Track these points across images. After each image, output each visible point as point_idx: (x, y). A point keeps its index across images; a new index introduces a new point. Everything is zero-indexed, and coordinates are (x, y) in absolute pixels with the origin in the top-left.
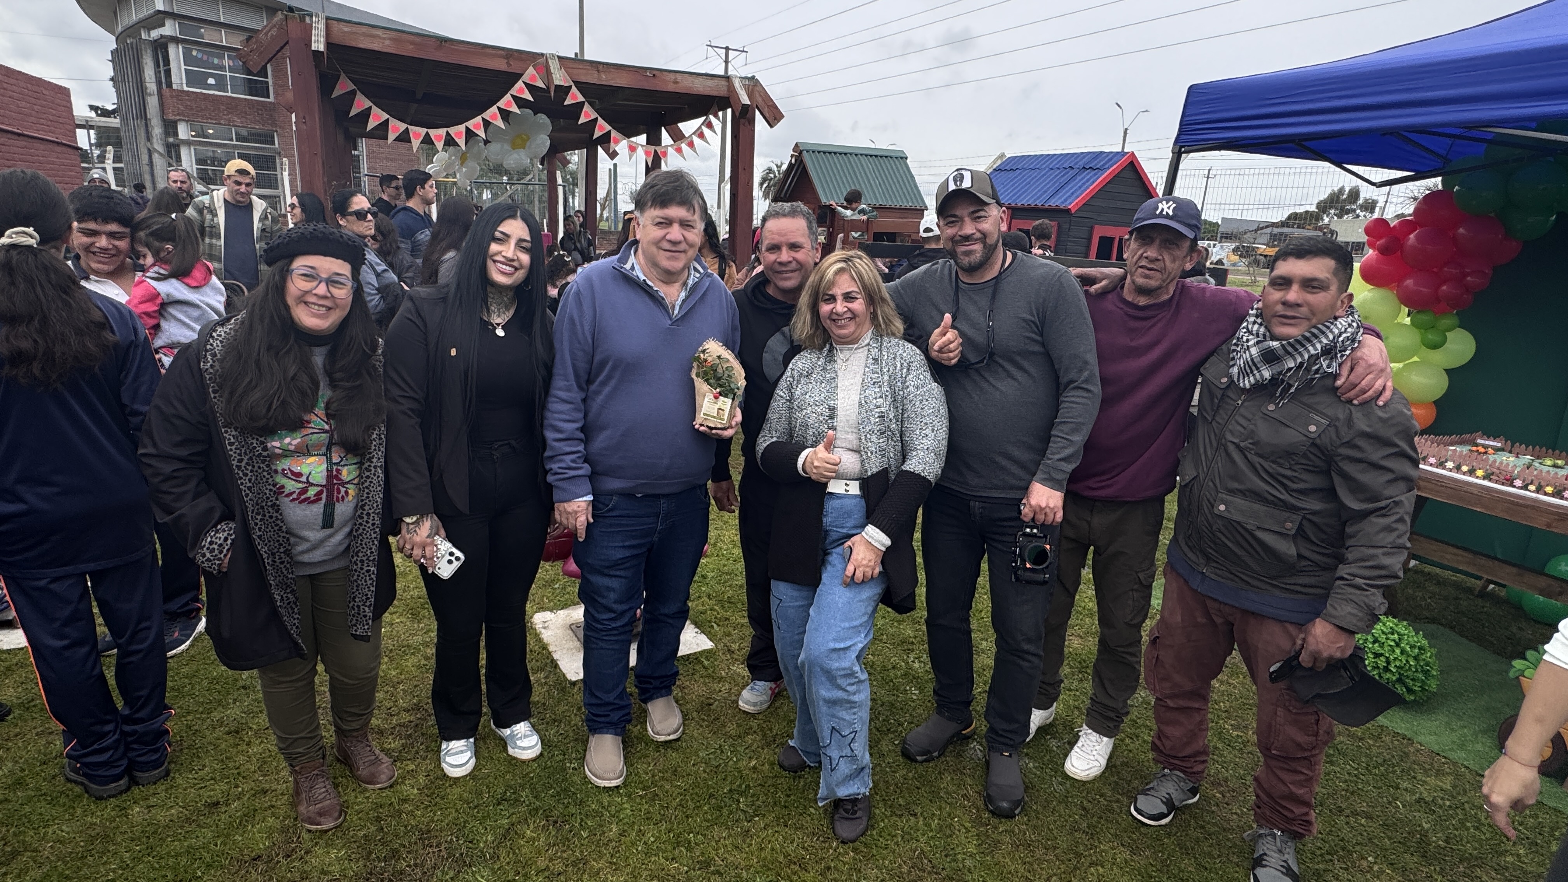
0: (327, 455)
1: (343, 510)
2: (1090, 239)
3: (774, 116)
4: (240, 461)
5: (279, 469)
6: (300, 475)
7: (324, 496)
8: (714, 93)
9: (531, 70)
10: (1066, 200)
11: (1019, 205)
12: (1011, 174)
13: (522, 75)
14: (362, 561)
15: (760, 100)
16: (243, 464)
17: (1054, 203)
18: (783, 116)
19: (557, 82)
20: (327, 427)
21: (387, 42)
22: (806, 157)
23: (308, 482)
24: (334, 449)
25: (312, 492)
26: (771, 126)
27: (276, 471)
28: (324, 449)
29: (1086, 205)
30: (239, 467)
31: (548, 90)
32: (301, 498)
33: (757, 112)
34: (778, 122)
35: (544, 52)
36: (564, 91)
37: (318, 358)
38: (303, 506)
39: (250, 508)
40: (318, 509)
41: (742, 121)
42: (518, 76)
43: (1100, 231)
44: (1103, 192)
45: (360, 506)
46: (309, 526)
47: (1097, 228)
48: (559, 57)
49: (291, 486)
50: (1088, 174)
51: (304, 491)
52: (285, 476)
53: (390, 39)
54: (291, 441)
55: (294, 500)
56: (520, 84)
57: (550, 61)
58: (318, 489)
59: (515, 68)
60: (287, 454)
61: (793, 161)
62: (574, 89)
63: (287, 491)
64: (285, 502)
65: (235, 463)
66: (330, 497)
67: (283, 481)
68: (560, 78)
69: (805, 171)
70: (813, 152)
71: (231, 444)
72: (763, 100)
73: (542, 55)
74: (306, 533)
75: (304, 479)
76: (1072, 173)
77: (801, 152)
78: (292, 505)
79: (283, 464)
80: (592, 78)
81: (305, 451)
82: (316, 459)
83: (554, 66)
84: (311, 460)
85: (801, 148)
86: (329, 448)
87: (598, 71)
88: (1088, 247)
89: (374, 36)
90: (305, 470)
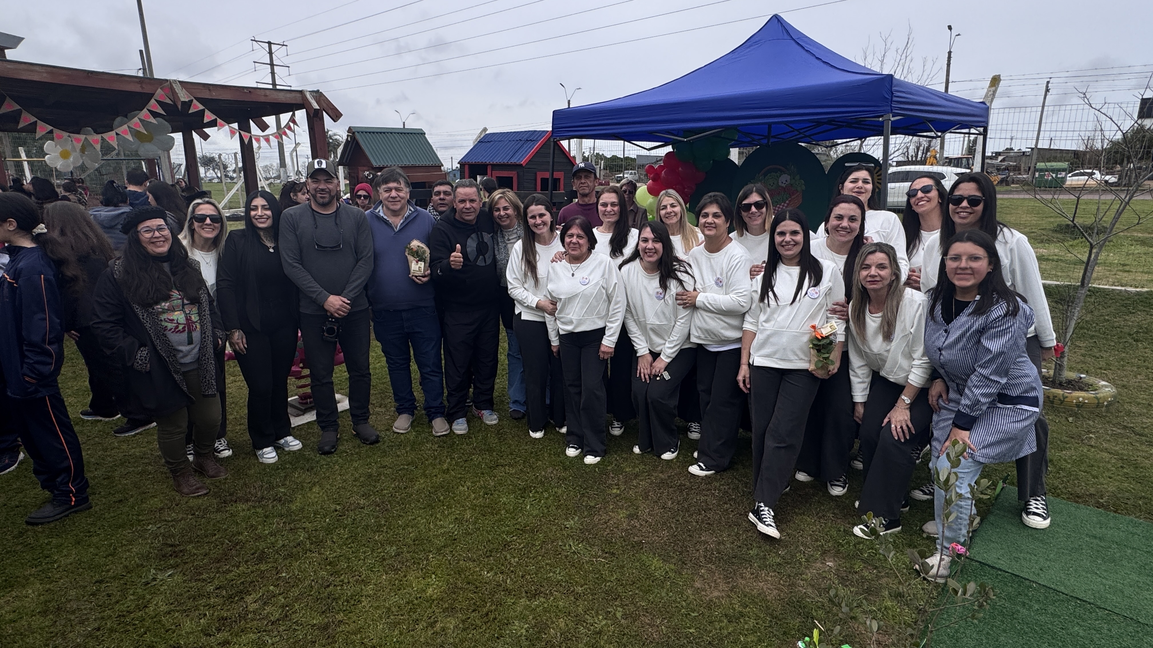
0: (183, 310)
1: (196, 335)
2: (536, 180)
3: (336, 115)
4: (143, 316)
5: (163, 319)
6: (173, 320)
7: (186, 329)
8: (293, 102)
9: (159, 91)
10: (519, 159)
11: (495, 163)
12: (488, 144)
13: (154, 94)
14: (208, 358)
15: (325, 105)
16: (145, 317)
17: (513, 161)
18: (342, 115)
19: (183, 100)
20: (180, 297)
21: (45, 75)
22: (358, 136)
23: (177, 323)
24: (185, 307)
25: (181, 327)
26: (335, 121)
27: (161, 320)
28: (181, 308)
29: (530, 161)
30: (143, 319)
31: (175, 105)
32: (176, 330)
33: (324, 113)
34: (339, 118)
35: (168, 78)
36: (189, 104)
37: (166, 266)
38: (178, 334)
39: (153, 336)
40: (185, 335)
41: (315, 119)
42: (151, 96)
43: (540, 176)
44: (537, 154)
45: (203, 332)
46: (181, 344)
47: (538, 173)
48: (179, 82)
49: (170, 325)
50: (530, 144)
51: (177, 327)
52: (166, 321)
53: (46, 73)
54: (165, 305)
55: (173, 332)
56: (153, 101)
57: (174, 85)
58: (183, 326)
59: (147, 89)
60: (164, 311)
61: (349, 139)
62: (195, 101)
63: (169, 328)
64: (169, 334)
65: (141, 317)
66: (189, 329)
67: (166, 324)
68: (183, 96)
69: (357, 144)
70: (362, 132)
71: (137, 309)
72: (327, 105)
73: (167, 80)
74: (181, 348)
75: (175, 322)
76: (522, 143)
77: (354, 133)
78: (172, 334)
79: (164, 317)
80: (206, 95)
81: (172, 309)
82: (179, 312)
83: (178, 88)
84: (176, 313)
85: (353, 131)
86: (183, 307)
87: (209, 90)
88: (536, 184)
89: (32, 71)
90: (175, 318)
